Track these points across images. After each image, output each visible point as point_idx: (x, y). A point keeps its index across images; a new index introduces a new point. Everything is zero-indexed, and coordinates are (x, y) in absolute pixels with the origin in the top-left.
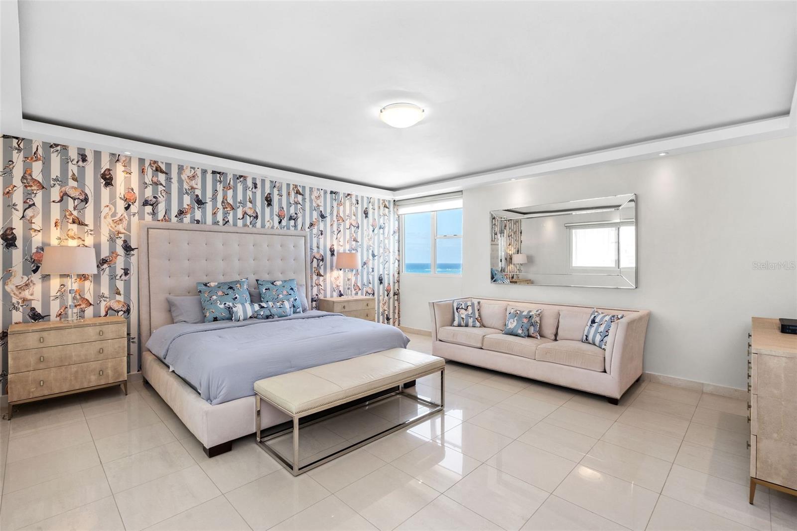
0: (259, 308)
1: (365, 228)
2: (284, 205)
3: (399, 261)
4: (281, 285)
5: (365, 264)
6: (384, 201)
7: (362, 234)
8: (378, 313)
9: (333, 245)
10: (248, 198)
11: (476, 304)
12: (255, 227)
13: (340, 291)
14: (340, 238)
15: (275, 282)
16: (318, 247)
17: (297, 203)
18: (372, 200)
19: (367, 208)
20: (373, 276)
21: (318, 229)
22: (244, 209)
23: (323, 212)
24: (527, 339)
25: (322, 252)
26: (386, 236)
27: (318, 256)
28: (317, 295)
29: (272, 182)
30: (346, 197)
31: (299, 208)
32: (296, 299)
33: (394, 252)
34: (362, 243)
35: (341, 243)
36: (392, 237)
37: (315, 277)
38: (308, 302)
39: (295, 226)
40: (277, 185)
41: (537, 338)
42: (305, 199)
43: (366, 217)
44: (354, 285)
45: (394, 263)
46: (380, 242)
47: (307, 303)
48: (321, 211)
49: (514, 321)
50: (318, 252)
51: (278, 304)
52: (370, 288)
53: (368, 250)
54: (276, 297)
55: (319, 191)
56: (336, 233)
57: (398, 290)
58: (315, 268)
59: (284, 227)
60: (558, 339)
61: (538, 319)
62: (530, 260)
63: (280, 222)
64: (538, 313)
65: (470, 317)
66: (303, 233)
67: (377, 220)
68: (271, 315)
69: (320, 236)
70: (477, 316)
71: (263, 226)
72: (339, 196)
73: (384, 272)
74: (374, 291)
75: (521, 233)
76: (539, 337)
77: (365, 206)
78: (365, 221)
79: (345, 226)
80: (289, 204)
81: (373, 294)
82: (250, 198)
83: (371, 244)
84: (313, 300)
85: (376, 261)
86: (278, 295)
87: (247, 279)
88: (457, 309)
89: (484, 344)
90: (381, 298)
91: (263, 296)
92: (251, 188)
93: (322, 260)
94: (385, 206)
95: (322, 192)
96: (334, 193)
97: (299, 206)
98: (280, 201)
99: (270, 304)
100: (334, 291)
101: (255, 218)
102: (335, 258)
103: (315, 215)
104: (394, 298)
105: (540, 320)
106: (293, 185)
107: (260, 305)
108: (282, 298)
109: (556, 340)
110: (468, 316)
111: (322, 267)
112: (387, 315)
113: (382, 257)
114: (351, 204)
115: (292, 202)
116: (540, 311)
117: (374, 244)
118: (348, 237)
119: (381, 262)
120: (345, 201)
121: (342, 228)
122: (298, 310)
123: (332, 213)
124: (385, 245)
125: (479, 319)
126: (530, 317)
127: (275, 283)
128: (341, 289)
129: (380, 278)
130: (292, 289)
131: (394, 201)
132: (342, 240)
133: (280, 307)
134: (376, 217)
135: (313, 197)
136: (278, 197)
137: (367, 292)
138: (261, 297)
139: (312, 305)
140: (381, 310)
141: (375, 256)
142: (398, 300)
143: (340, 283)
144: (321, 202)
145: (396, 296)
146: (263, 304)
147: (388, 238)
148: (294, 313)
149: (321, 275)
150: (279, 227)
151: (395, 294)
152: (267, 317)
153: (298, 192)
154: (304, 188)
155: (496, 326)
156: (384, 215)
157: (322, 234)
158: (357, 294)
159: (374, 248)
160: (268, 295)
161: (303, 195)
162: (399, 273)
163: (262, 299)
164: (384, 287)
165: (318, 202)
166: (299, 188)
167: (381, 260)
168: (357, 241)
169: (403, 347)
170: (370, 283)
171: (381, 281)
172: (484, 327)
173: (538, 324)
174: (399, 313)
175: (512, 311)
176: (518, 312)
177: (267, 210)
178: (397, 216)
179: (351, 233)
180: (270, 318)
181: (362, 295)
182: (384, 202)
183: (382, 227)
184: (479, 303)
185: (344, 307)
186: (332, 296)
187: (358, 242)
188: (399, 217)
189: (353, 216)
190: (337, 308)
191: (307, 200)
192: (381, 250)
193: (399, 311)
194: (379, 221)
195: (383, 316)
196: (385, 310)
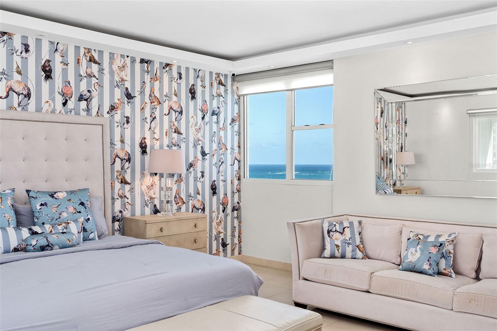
0: (29, 235)
1: (191, 113)
2: (71, 78)
3: (239, 161)
4: (64, 198)
5: (191, 165)
6: (218, 75)
7: (187, 122)
8: (211, 237)
9: (145, 138)
10: (15, 66)
11: (356, 224)
12: (27, 110)
13: (155, 206)
14: (155, 128)
15: (55, 193)
16: (122, 141)
17: (90, 76)
18: (201, 74)
19: (193, 85)
20: (203, 183)
21: (122, 113)
22: (9, 83)
23: (129, 90)
24: (437, 279)
25: (128, 149)
26: (221, 126)
27: (122, 155)
28: (121, 212)
29: (52, 43)
30: (164, 68)
31: (93, 83)
32: (89, 219)
33: (232, 149)
34: (188, 134)
35: (157, 136)
36: (229, 127)
37: (118, 185)
38: (107, 222)
39: (88, 110)
40: (60, 47)
41: (451, 276)
42: (103, 70)
43: (193, 98)
44: (175, 197)
45: (232, 165)
46: (212, 135)
47: (104, 224)
48: (127, 89)
49: (416, 251)
50: (123, 149)
51: (60, 228)
52: (199, 200)
53: (195, 146)
54: (57, 216)
55: (124, 58)
56: (149, 120)
57: (238, 203)
58: (117, 171)
59: (71, 111)
60: (481, 277)
61: (450, 248)
62: (419, 159)
63: (65, 104)
64: (451, 238)
65: (349, 244)
66: (99, 120)
67: (208, 103)
68: (48, 245)
69: (126, 124)
70: (358, 242)
71: (39, 109)
72: (154, 66)
73: (218, 178)
74: (204, 205)
75: (406, 123)
76: (454, 275)
77: (191, 82)
78: (191, 103)
79: (162, 110)
80: (79, 77)
81: (203, 210)
82: (18, 67)
83: (200, 136)
84: (114, 219)
85: (207, 163)
86: (60, 214)
87: (13, 190)
88: (329, 232)
89: (372, 286)
90: (214, 215)
91: (37, 214)
92: (20, 51)
93: (129, 160)
94: (220, 83)
95: (128, 61)
96: (147, 62)
97: (94, 80)
98: (65, 72)
99: (48, 227)
100: (147, 205)
101: (25, 96)
102: (147, 157)
103: (118, 93)
104: (232, 215)
105: (454, 249)
106: (85, 48)
107: (30, 229)
108: (67, 217)
109: (477, 279)
110: (345, 242)
111: (129, 171)
112: (222, 239)
113: (215, 157)
114: (171, 79)
115: (83, 73)
116: (453, 236)
117: (204, 137)
118: (166, 127)
119: (214, 163)
120: (162, 74)
121: (157, 114)
122: (91, 236)
123: (142, 92)
124: (220, 139)
125: (362, 246)
126: (441, 245)
127: (55, 196)
128: (157, 202)
129: (212, 186)
130: (82, 204)
131: (233, 75)
132: (157, 131)
133: (63, 233)
134: (207, 98)
135: (115, 67)
136: (61, 66)
137: (194, 207)
138: (33, 216)
139: (113, 227)
140: (214, 233)
141: (206, 155)
142: (239, 217)
143: (154, 194)
144: (126, 74)
145: (236, 212)
146: (36, 229)
147: (224, 128)
148: (85, 240)
149: (126, 183)
150: (63, 111)
151: (234, 209)
152: (43, 249)
153: (92, 60)
154: (101, 53)
155: (386, 257)
156: (219, 95)
157: (128, 122)
158: (179, 209)
159: (204, 143)
160: (45, 214)
161: (99, 64)
162: (239, 179)
163: (36, 220)
164: (218, 199)
165: (123, 75)
166: (93, 53)
167: (215, 160)
168: (179, 133)
169: (254, 292)
170: (199, 194)
171: (214, 190)
172: (369, 258)
173: (452, 255)
174: (239, 237)
175: (411, 235)
176: (420, 236)
177: (46, 85)
178: (236, 97)
179: (171, 122)
180: (47, 250)
181: (187, 210)
182: (218, 77)
183: (216, 112)
184: (360, 223)
185: (161, 230)
186: (143, 214)
187: (182, 134)
188: (239, 98)
189: (174, 96)
190: (151, 231)
191: (106, 71)
192: (215, 146)
193: (240, 233)
194: (211, 104)
195: (218, 241)
196: (220, 233)
